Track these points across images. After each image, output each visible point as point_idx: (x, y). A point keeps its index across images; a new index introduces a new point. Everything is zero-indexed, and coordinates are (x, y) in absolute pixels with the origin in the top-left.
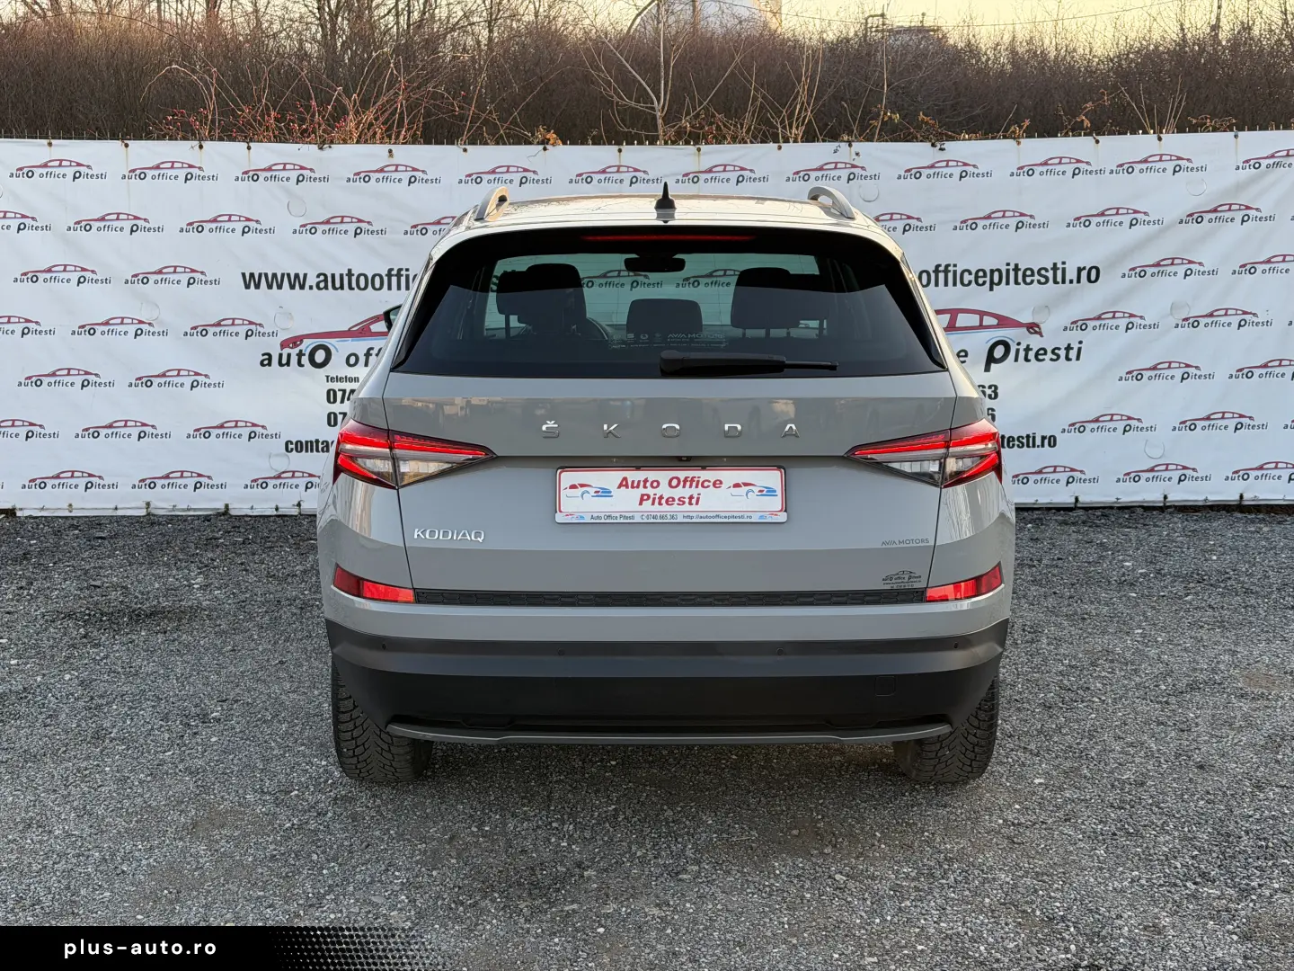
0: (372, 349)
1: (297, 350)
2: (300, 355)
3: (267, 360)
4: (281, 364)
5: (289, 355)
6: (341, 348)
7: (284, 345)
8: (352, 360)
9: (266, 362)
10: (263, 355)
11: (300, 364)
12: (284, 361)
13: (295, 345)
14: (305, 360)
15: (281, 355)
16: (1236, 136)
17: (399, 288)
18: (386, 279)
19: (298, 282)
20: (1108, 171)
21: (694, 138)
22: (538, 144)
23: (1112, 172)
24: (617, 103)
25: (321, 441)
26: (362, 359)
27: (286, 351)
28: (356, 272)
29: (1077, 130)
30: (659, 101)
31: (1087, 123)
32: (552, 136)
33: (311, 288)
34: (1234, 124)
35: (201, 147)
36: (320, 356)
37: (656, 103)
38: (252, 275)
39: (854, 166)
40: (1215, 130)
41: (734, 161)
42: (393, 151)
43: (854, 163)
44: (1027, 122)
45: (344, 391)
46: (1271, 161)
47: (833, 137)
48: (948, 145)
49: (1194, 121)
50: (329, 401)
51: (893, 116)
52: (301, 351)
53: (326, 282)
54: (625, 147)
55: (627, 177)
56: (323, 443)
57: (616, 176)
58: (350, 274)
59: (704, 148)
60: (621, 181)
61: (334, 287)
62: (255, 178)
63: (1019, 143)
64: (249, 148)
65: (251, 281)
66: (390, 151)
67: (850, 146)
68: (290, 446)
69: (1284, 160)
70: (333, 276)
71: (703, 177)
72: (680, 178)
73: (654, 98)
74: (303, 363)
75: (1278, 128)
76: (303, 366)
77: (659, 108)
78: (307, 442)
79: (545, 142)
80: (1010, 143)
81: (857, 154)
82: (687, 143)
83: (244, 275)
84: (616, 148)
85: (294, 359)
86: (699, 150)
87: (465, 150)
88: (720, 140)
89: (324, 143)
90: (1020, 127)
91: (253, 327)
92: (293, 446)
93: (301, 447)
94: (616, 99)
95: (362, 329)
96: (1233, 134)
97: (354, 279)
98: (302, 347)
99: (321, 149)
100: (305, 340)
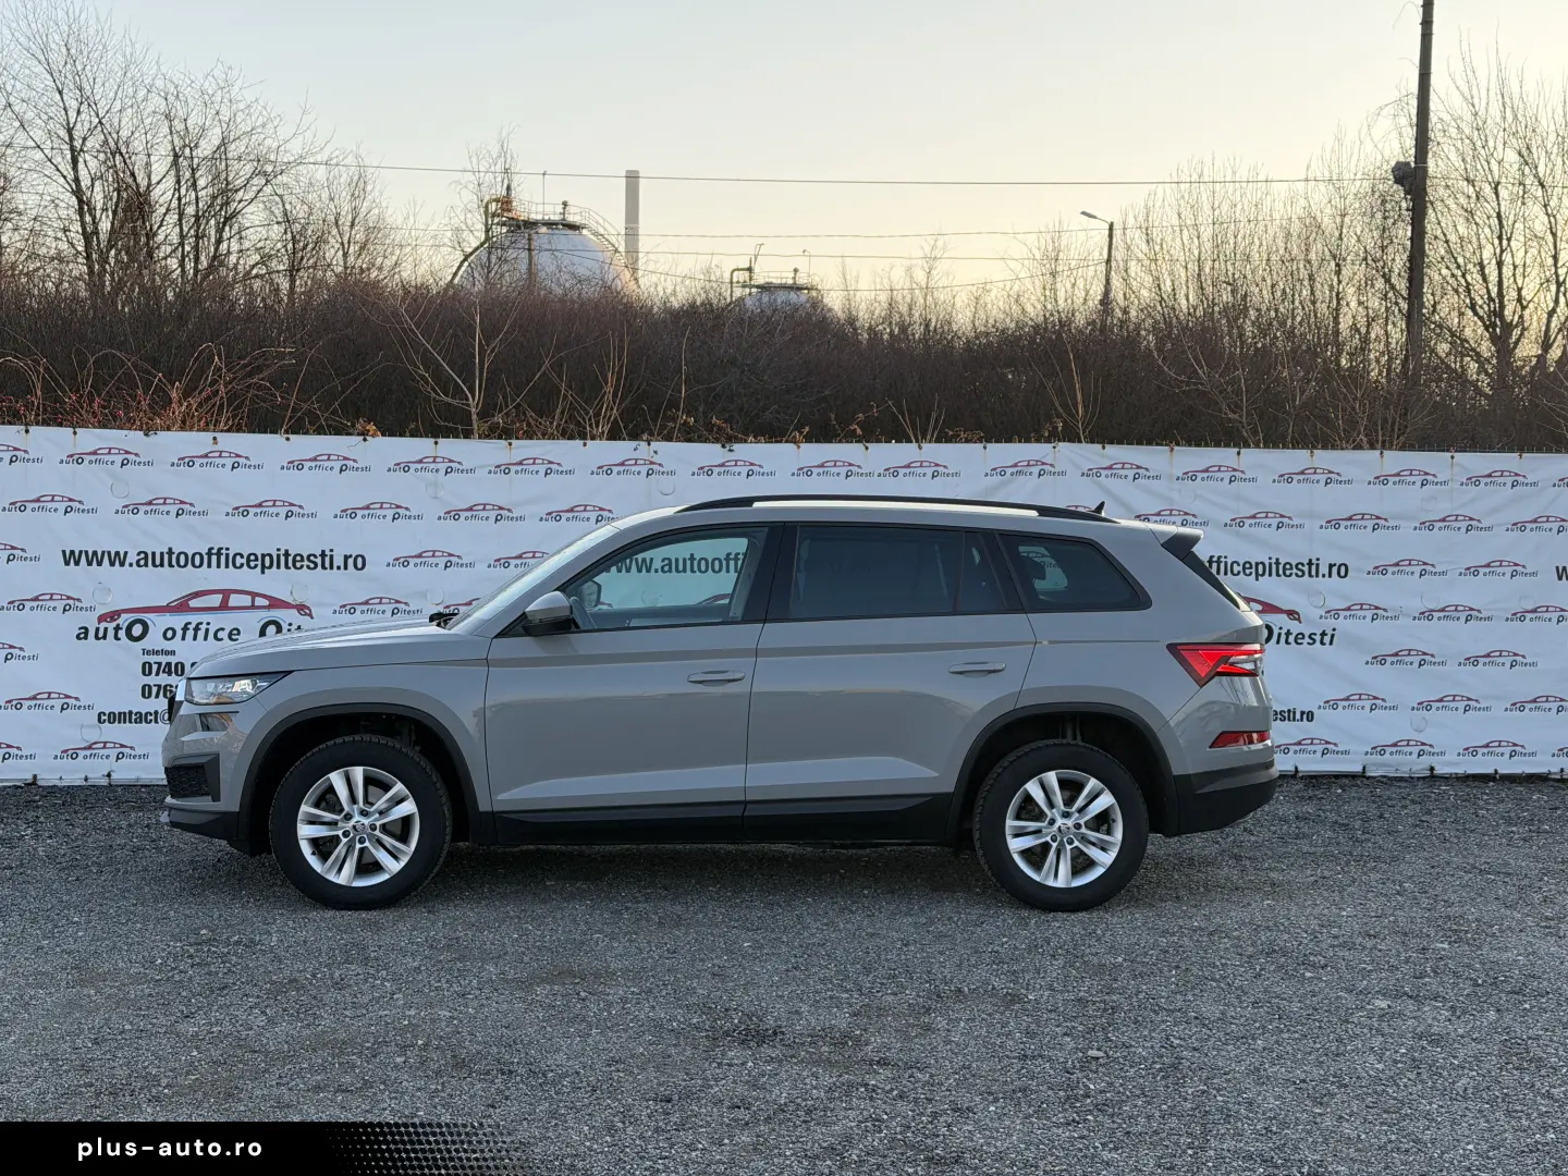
0: (190, 623)
1: (114, 624)
2: (117, 628)
3: (83, 634)
4: (97, 638)
5: (106, 629)
6: (158, 623)
7: (101, 619)
8: (170, 634)
9: (82, 636)
10: (80, 629)
11: (117, 638)
12: (101, 635)
13: (113, 620)
14: (122, 634)
15: (97, 629)
16: (985, 448)
17: (219, 566)
18: (206, 557)
19: (118, 559)
20: (876, 475)
21: (506, 433)
22: (359, 434)
23: (879, 475)
24: (434, 398)
25: (134, 712)
26: (179, 633)
27: (103, 626)
28: (176, 551)
29: (850, 437)
30: (474, 400)
31: (859, 431)
32: (372, 427)
33: (131, 565)
34: (982, 437)
35: (27, 431)
36: (137, 630)
37: (471, 399)
38: (72, 552)
39: (652, 463)
40: (967, 441)
41: (543, 455)
42: (218, 439)
43: (653, 460)
44: (807, 429)
45: (159, 664)
46: (1015, 470)
47: (634, 436)
48: (736, 447)
49: (951, 433)
50: (144, 673)
51: (689, 420)
52: (118, 625)
53: (145, 559)
54: (441, 440)
55: (443, 467)
56: (136, 714)
57: (432, 466)
58: (170, 552)
59: (514, 442)
60: (437, 471)
61: (154, 565)
62: (80, 461)
63: (799, 447)
64: (75, 433)
65: (71, 558)
66: (215, 438)
67: (649, 444)
68: (103, 718)
69: (1025, 469)
70: (154, 554)
71: (513, 468)
72: (493, 469)
73: (469, 395)
74: (119, 636)
75: (1020, 442)
76: (119, 639)
77: (474, 404)
78: (120, 713)
79: (364, 434)
80: (791, 446)
81: (656, 452)
82: (500, 438)
83: (64, 552)
84: (433, 440)
85: (111, 633)
86: (510, 444)
87: (288, 439)
88: (529, 436)
89: (148, 430)
90: (801, 433)
91: (71, 602)
92: (106, 718)
93: (114, 718)
94: (433, 395)
95: (181, 604)
96: (982, 445)
97: (174, 557)
98: (120, 621)
99: (146, 435)
100: (123, 615)
